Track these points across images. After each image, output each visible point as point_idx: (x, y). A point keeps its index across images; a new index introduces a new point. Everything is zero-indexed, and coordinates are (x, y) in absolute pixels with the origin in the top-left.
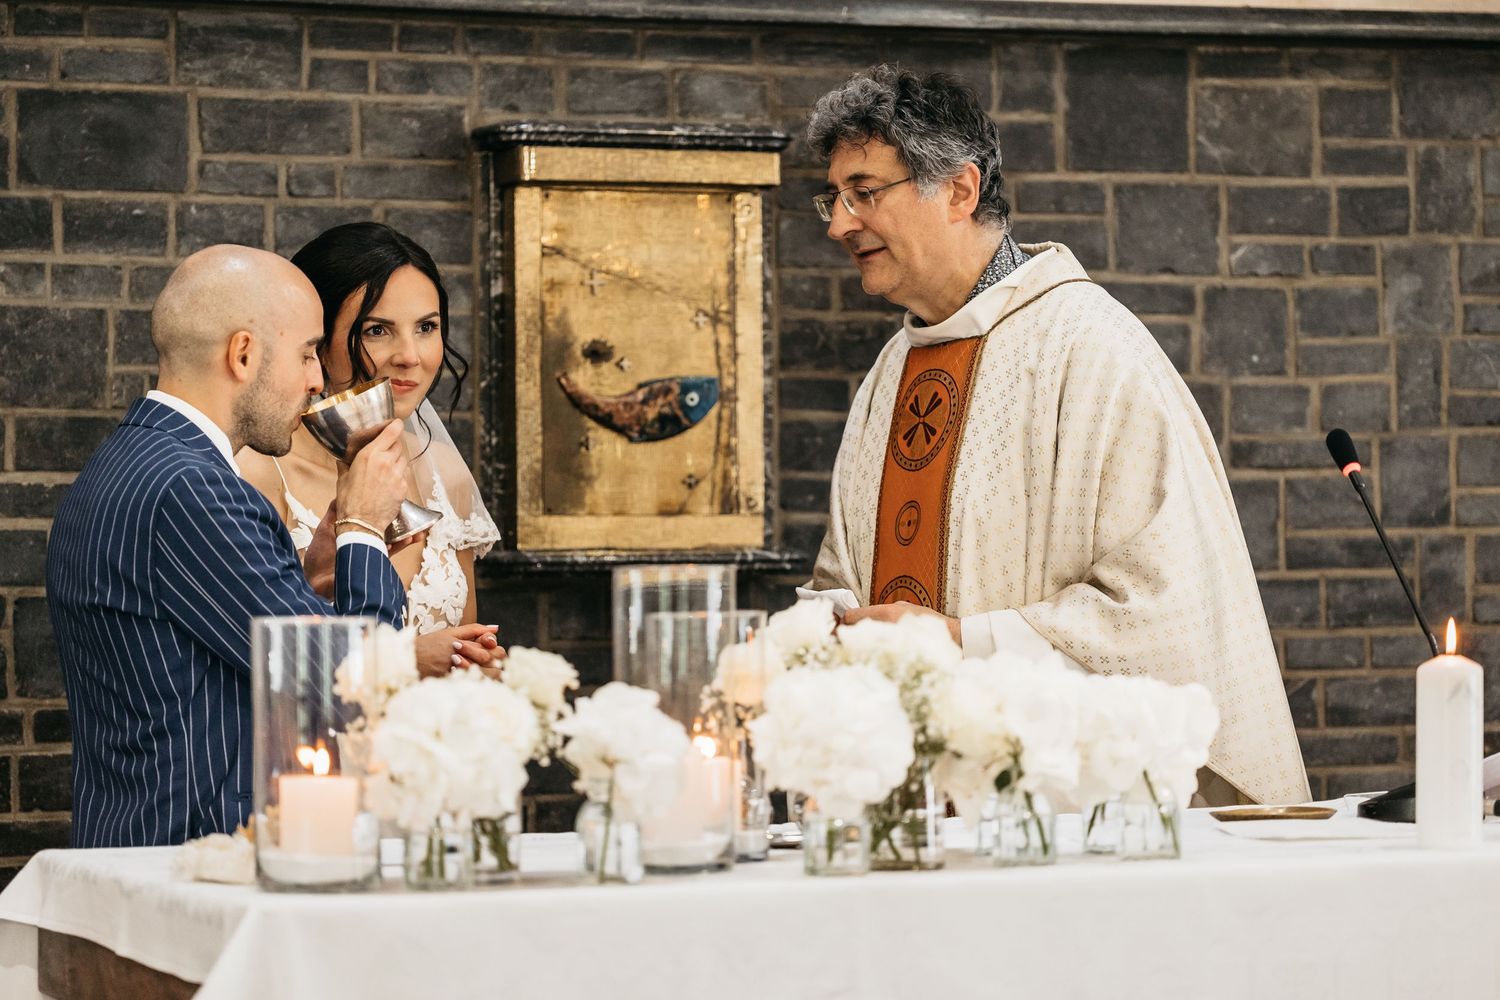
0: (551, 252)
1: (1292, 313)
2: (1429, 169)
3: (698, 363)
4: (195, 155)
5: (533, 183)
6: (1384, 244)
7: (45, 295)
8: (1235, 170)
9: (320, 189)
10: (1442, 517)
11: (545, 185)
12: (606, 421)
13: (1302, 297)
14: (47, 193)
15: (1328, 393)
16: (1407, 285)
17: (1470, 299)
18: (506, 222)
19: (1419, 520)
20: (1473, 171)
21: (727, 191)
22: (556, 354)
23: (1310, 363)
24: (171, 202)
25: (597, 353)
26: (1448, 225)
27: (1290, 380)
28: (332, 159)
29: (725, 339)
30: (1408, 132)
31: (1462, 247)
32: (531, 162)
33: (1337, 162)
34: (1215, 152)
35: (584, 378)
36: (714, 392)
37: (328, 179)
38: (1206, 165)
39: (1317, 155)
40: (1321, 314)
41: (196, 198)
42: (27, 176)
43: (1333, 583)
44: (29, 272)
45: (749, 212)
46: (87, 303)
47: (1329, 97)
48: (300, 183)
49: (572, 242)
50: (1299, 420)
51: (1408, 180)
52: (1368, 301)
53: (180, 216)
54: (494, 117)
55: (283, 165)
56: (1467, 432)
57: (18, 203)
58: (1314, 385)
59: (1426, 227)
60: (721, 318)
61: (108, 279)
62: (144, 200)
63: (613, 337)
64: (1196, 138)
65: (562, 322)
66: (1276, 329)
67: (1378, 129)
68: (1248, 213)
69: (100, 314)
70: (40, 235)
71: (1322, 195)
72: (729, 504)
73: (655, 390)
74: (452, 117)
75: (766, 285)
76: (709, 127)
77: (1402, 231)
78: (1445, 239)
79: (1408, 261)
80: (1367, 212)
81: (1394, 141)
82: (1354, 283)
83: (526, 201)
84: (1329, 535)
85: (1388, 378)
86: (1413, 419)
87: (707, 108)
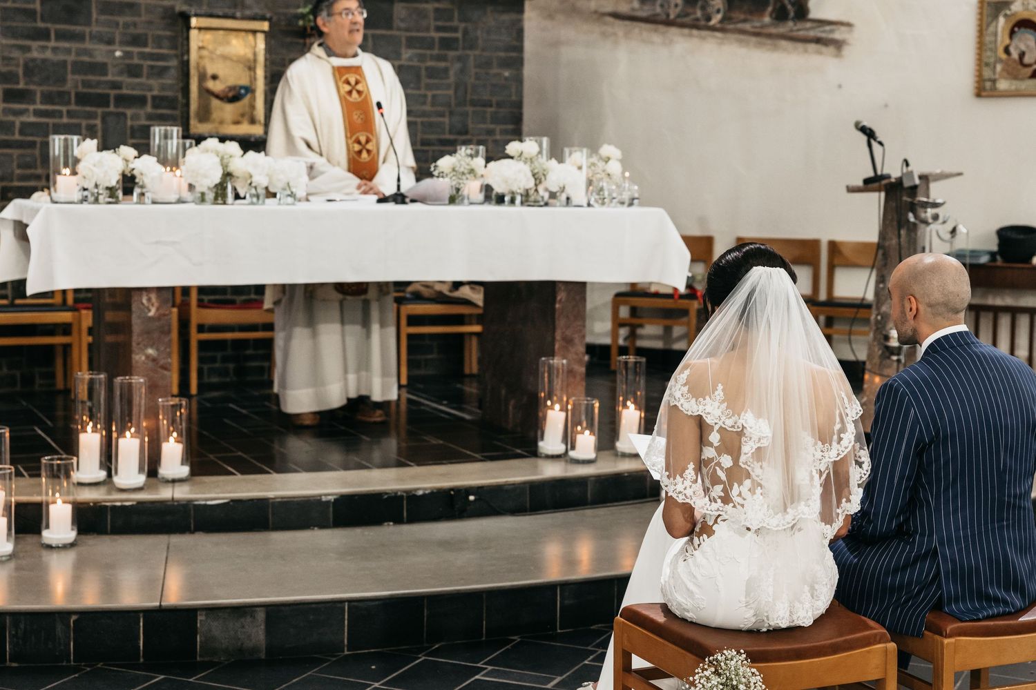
0: (201, 48)
1: (423, 73)
2: (466, 32)
3: (244, 81)
4: (94, 16)
5: (195, 28)
6: (451, 54)
7: (48, 55)
8: (407, 30)
9: (132, 27)
10: (466, 133)
11: (200, 29)
12: (217, 97)
13: (427, 68)
14: (49, 25)
15: (434, 96)
16: (458, 66)
17: (478, 70)
18: (188, 39)
19: (460, 133)
20: (479, 33)
21: (254, 32)
22: (202, 77)
23: (428, 87)
24: (87, 30)
25: (214, 77)
26: (472, 47)
27: (422, 92)
28: (136, 19)
29: (252, 73)
30: (460, 21)
31: (475, 56)
32: (194, 22)
33: (438, 29)
34: (402, 25)
35: (211, 85)
36: (250, 90)
37: (135, 25)
38: (399, 29)
39: (432, 27)
40: (432, 73)
41: (95, 29)
42: (43, 20)
43: (434, 151)
44: (44, 48)
45: (261, 38)
46: (61, 57)
47: (437, 10)
48: (126, 25)
49: (205, 44)
50: (424, 103)
51: (459, 35)
52: (446, 70)
53: (91, 33)
54: (185, 8)
55: (121, 20)
56: (475, 109)
57: (41, 29)
58: (430, 94)
59: (464, 48)
60: (251, 68)
61: (68, 51)
62: (78, 28)
63: (221, 73)
64: (397, 23)
65: (204, 68)
66: (418, 77)
67: (451, 19)
68: (411, 42)
69: (65, 62)
70: (47, 37)
71: (433, 39)
72: (253, 121)
73: (231, 88)
74: (172, 8)
75: (266, 60)
76: (248, 12)
77: (456, 49)
78: (469, 52)
79: (459, 59)
80: (447, 44)
81: (455, 23)
82: (442, 64)
83: (194, 34)
84: (433, 137)
85: (451, 92)
86: (458, 105)
87: (249, 8)
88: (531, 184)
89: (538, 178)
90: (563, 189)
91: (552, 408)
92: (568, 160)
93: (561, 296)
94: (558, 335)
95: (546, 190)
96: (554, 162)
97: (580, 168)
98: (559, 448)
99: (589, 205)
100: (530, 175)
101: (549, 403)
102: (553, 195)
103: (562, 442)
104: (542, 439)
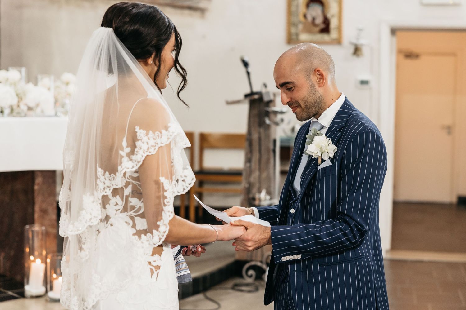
88: (14, 101)
89: (20, 98)
90: (38, 105)
91: (34, 261)
92: (40, 83)
93: (39, 180)
94: (37, 208)
95: (26, 105)
96: (31, 86)
97: (49, 89)
98: (42, 290)
99: (56, 115)
100: (14, 95)
101: (32, 258)
102: (30, 109)
103: (43, 285)
104: (28, 283)
